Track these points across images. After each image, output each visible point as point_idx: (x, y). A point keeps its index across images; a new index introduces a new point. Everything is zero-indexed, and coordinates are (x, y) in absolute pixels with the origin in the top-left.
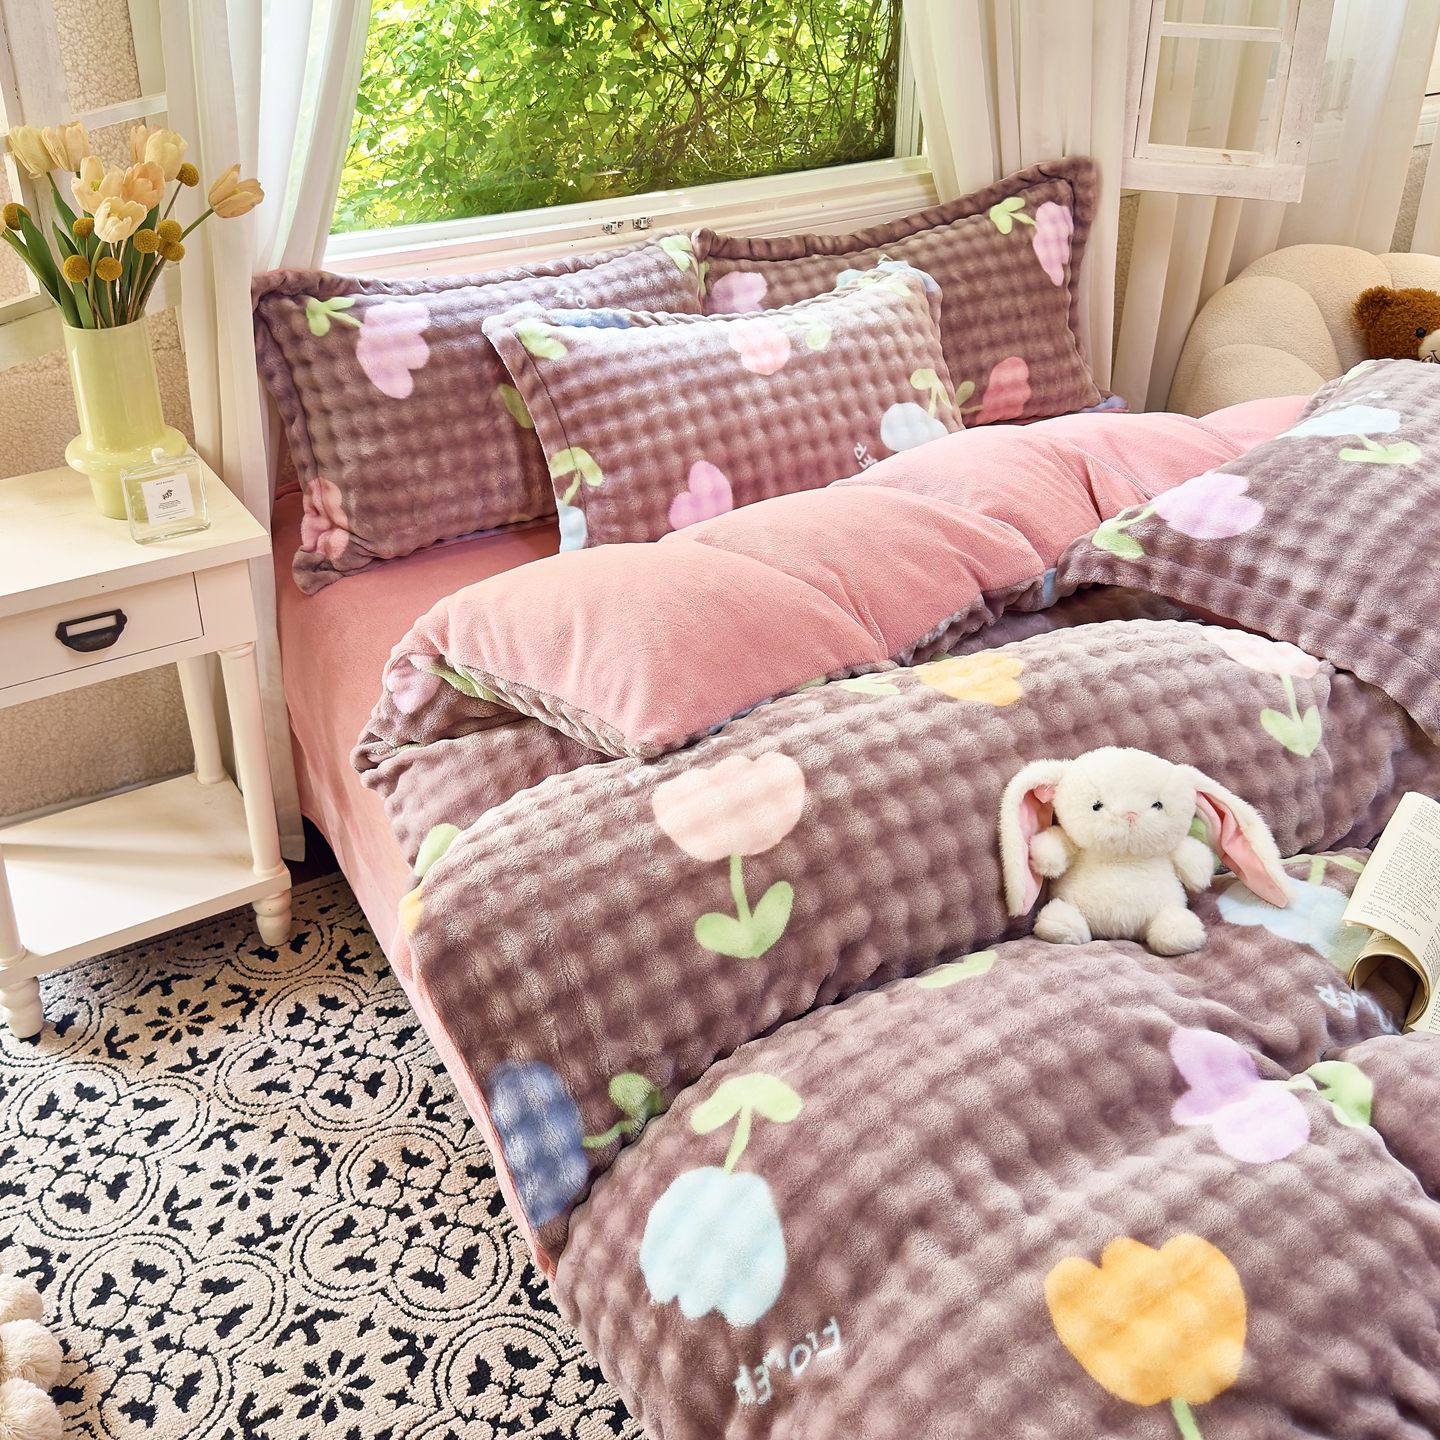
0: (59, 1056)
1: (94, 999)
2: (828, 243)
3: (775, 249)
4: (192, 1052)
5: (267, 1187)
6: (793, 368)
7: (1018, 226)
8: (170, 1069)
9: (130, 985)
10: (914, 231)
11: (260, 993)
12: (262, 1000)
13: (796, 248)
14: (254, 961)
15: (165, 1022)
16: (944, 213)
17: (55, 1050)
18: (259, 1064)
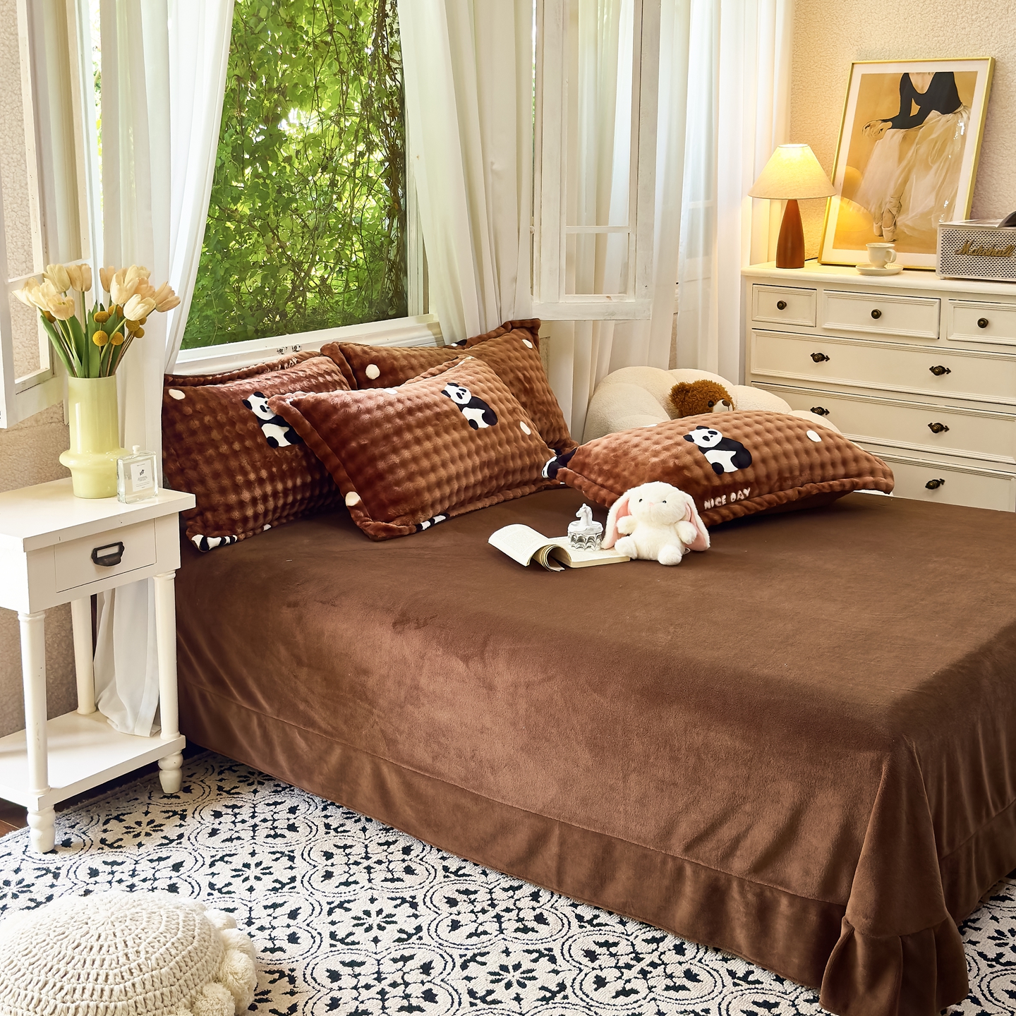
0: (79, 854)
1: (75, 830)
4: (165, 838)
5: (267, 871)
8: (158, 846)
9: (93, 823)
11: (185, 810)
12: (189, 813)
14: (165, 800)
15: (133, 832)
17: (72, 853)
18: (214, 833)
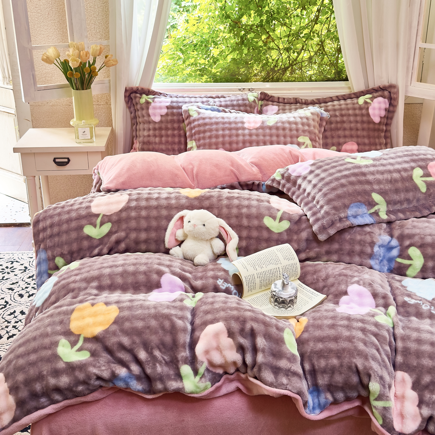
2: (303, 101)
3: (286, 100)
6: (260, 129)
7: (366, 103)
10: (333, 101)
13: (292, 101)
16: (344, 97)
